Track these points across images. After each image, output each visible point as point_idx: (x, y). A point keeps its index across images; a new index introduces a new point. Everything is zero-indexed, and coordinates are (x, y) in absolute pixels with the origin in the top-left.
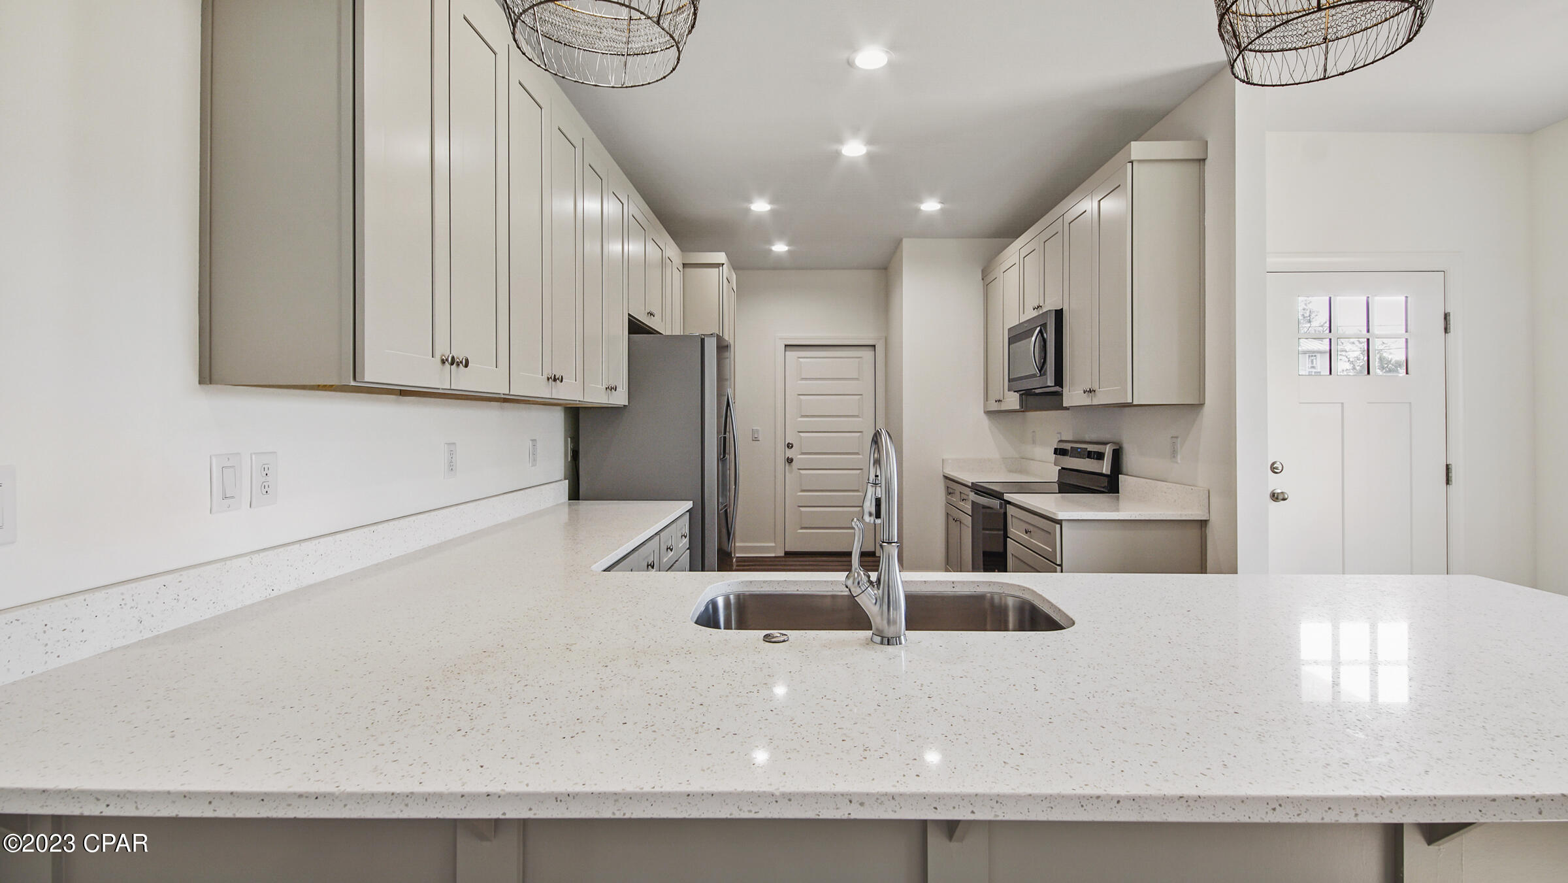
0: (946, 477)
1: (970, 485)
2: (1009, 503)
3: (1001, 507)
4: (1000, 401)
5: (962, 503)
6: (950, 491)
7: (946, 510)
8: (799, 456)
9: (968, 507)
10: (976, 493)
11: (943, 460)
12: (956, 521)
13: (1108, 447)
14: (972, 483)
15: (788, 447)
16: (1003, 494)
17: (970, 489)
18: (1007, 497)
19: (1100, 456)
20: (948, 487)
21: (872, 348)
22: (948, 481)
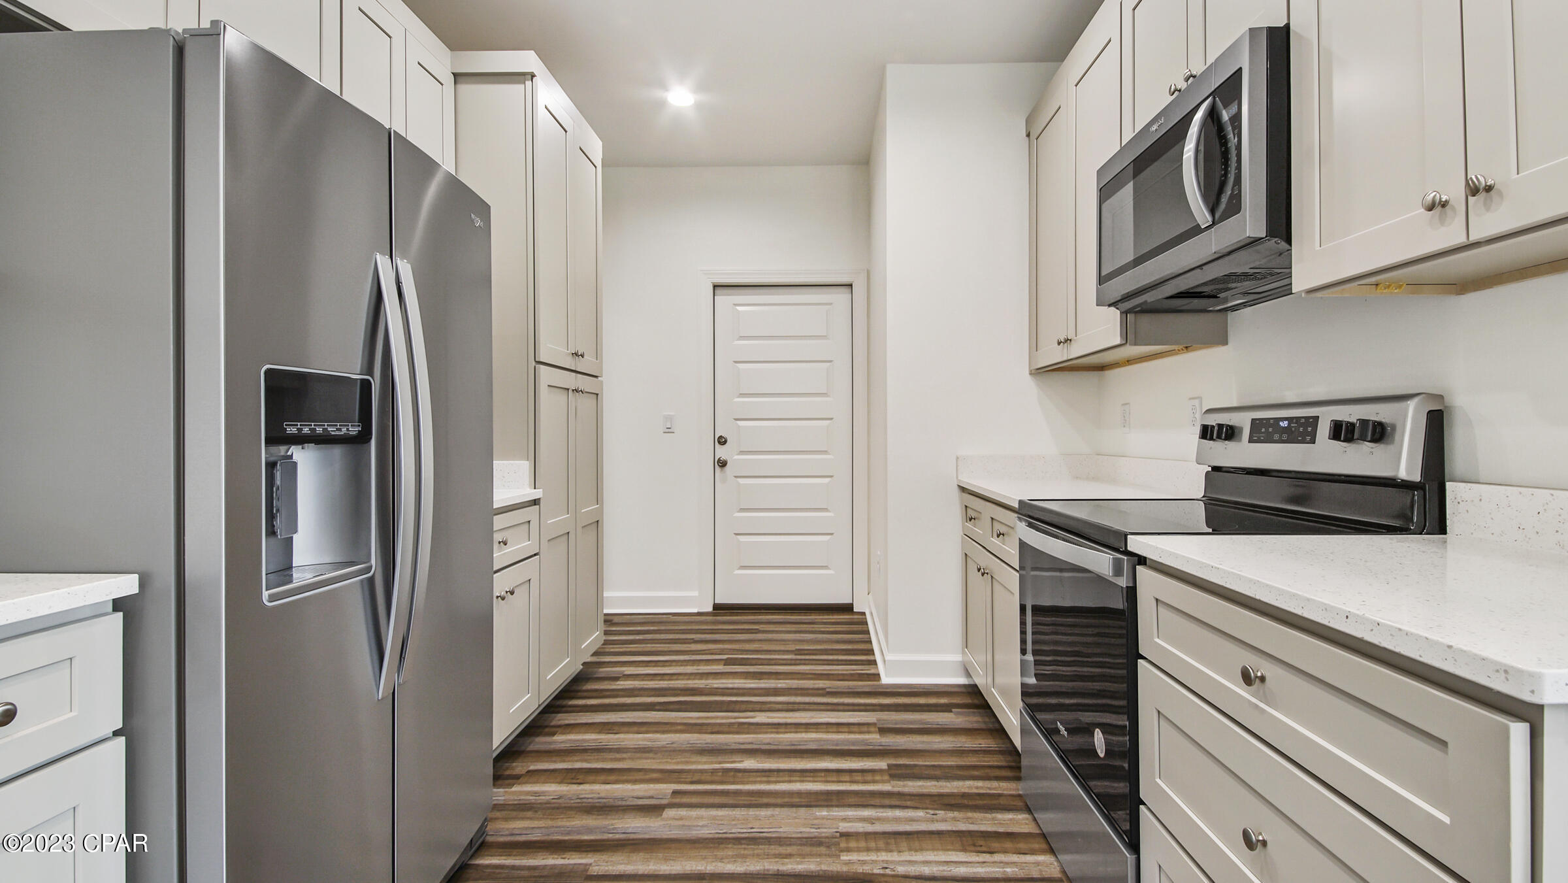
0: (963, 489)
1: (1016, 505)
2: (1142, 560)
3: (1118, 571)
4: (1067, 340)
5: (995, 540)
6: (971, 513)
7: (962, 549)
8: (736, 457)
9: (1012, 553)
10: (1030, 525)
11: (957, 458)
12: (983, 574)
13: (1412, 405)
14: (1020, 502)
15: (719, 442)
16: (1126, 536)
17: (1016, 515)
18: (1136, 544)
19: (1379, 433)
20: (966, 506)
21: (847, 290)
22: (966, 496)
